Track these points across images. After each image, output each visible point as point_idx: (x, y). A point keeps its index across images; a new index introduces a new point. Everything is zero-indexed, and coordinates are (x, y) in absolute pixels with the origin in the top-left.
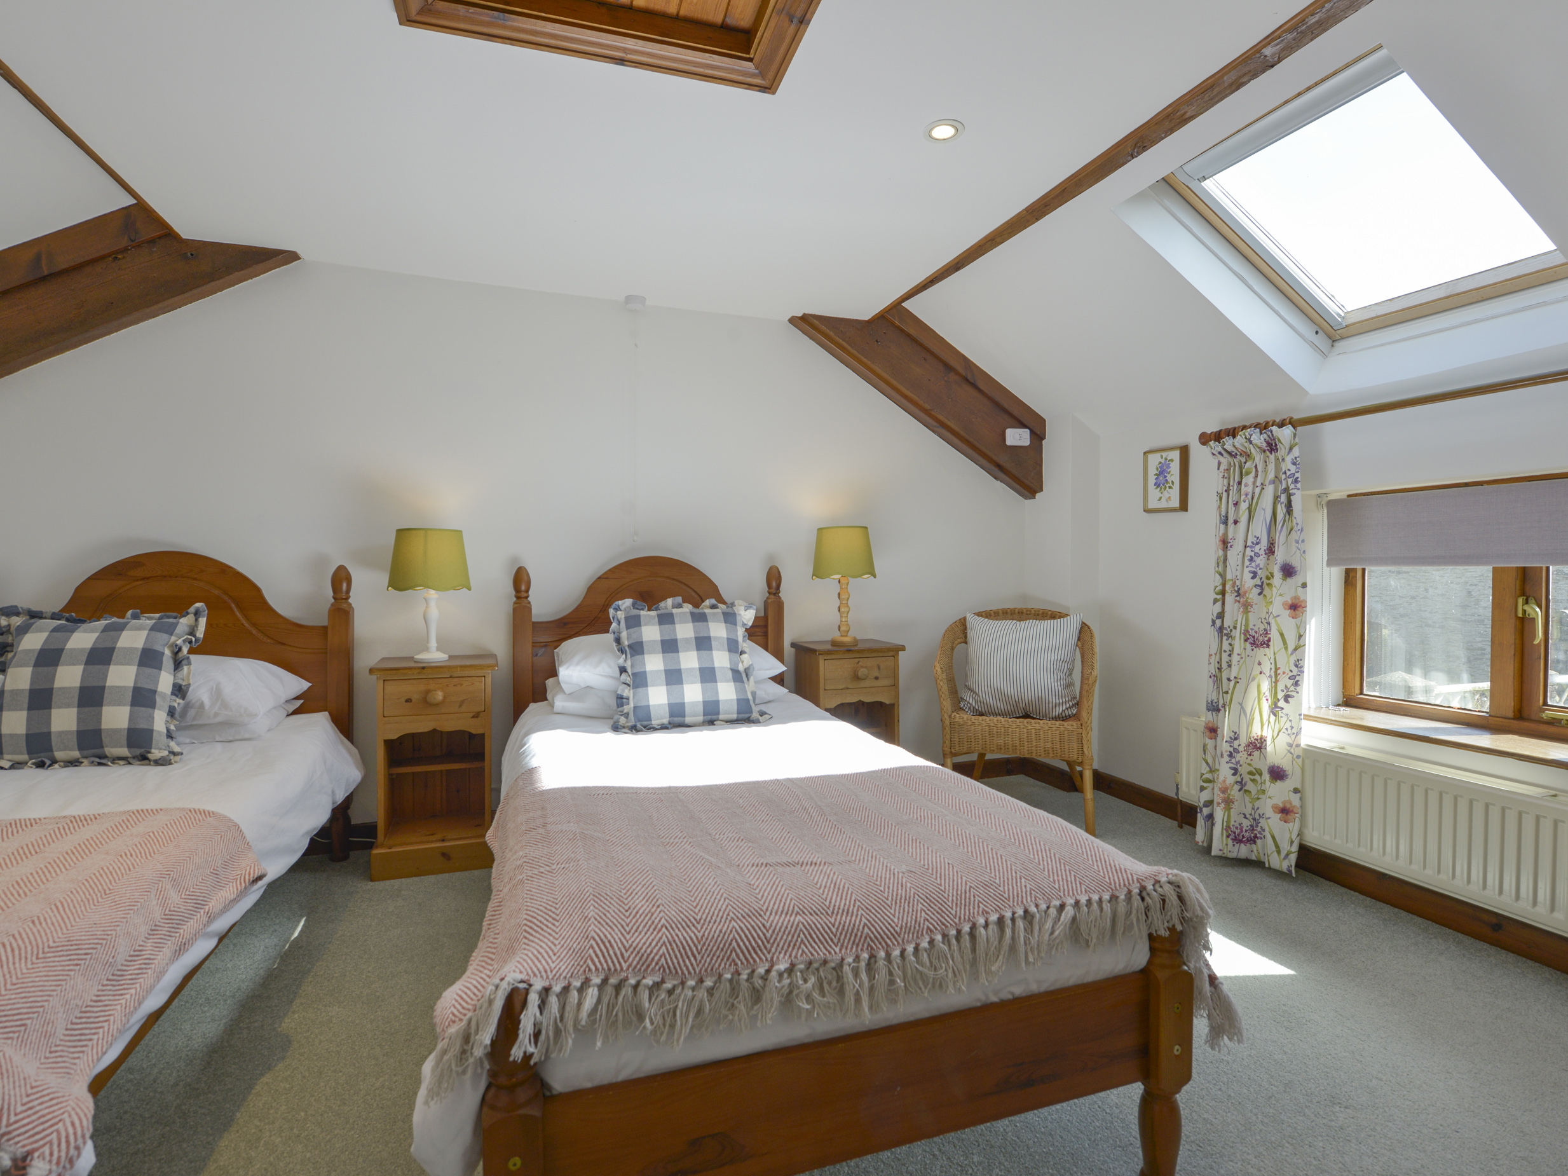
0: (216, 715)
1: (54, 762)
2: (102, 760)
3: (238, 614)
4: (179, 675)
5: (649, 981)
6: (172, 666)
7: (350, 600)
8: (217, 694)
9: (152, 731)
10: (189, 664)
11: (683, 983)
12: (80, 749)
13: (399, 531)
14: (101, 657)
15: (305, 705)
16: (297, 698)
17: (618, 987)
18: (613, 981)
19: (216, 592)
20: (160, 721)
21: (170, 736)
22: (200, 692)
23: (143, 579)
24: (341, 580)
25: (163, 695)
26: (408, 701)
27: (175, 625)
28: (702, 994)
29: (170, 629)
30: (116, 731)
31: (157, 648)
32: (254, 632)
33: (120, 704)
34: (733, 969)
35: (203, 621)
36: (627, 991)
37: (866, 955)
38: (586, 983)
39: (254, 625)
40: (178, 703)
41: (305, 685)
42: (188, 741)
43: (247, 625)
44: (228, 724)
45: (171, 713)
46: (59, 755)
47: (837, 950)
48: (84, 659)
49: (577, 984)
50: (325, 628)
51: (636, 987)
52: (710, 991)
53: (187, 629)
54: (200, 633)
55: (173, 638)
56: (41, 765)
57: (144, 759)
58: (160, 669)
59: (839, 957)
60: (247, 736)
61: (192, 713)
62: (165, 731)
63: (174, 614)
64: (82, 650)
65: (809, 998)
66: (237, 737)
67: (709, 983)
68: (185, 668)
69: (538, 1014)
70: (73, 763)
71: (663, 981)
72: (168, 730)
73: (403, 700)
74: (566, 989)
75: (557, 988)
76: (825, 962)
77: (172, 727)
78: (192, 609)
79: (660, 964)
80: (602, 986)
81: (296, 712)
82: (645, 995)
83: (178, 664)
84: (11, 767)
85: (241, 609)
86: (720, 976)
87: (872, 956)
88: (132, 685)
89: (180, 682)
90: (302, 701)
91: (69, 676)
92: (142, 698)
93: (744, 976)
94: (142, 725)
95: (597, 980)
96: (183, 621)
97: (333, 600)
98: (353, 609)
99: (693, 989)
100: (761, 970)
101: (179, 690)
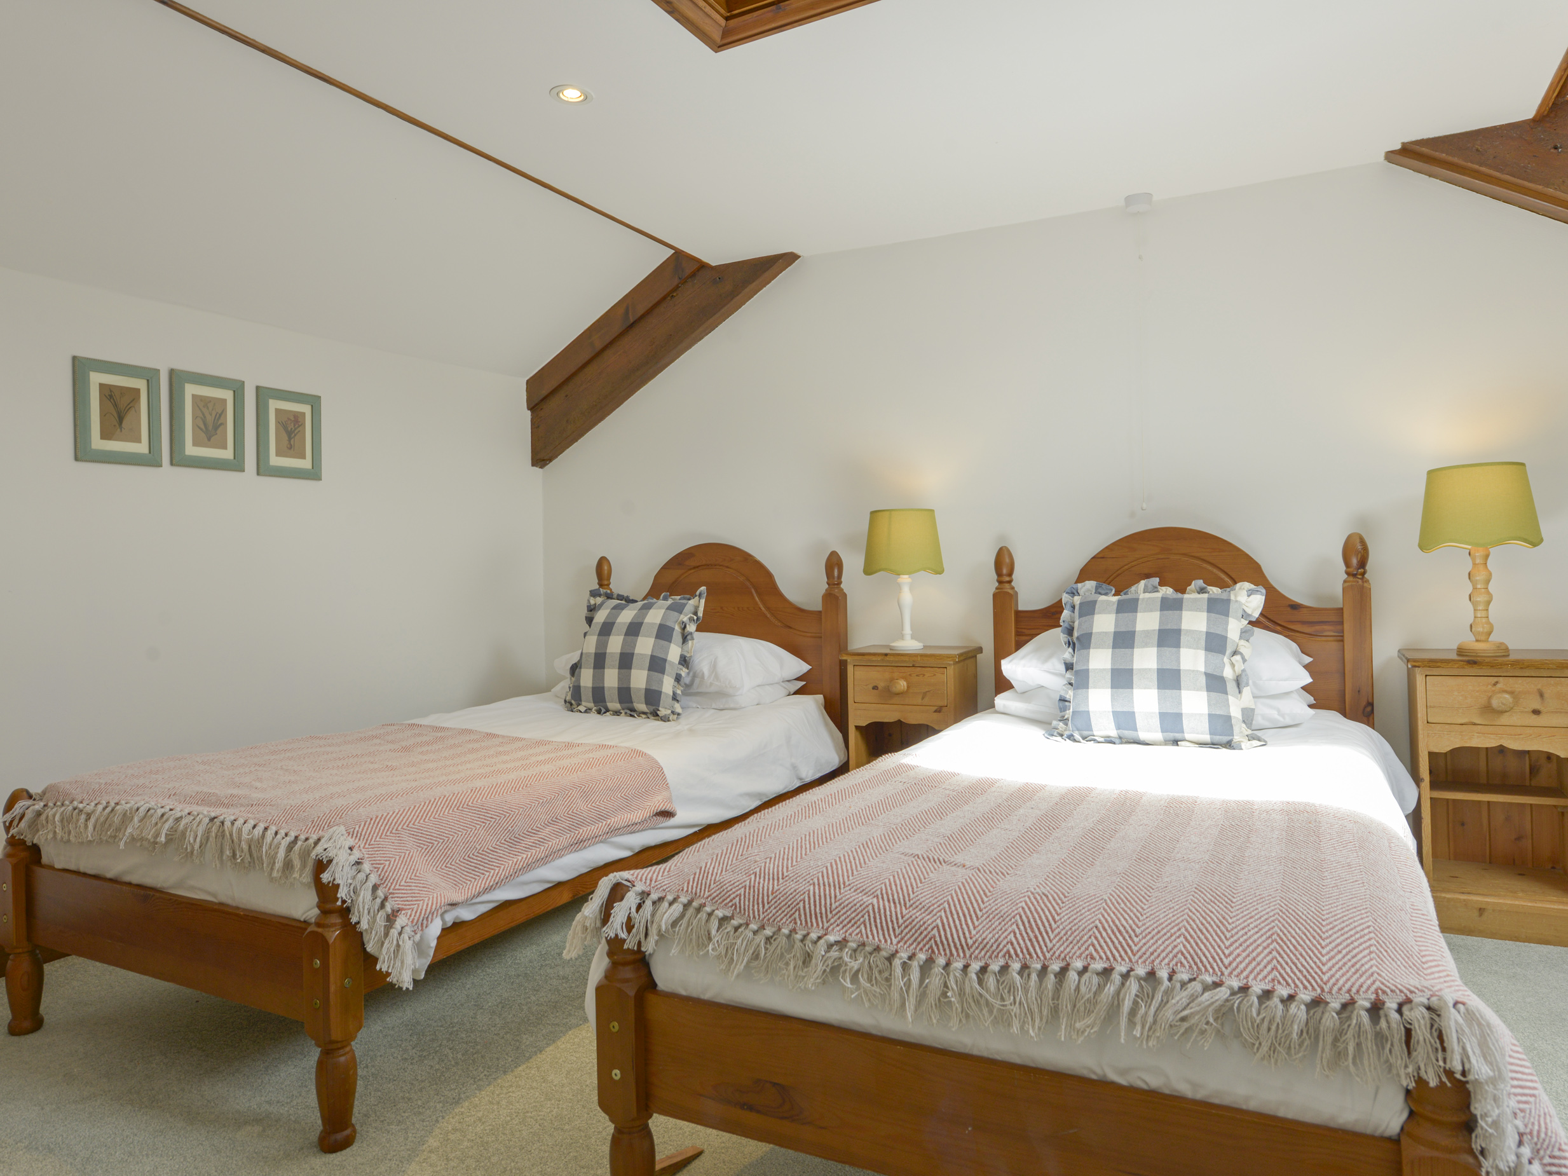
0: (711, 684)
1: (607, 710)
2: (632, 712)
3: (757, 599)
4: (685, 647)
5: (720, 913)
6: (681, 640)
7: (842, 586)
8: (714, 667)
9: (660, 693)
10: (692, 639)
11: (747, 925)
12: (621, 702)
13: (873, 513)
14: (634, 630)
15: (806, 686)
16: (798, 679)
17: (699, 910)
18: (695, 904)
19: (741, 579)
20: (668, 685)
21: (675, 698)
22: (702, 664)
23: (694, 568)
24: (834, 565)
25: (672, 663)
26: (875, 688)
27: (685, 605)
28: (760, 939)
29: (678, 608)
30: (639, 689)
31: (669, 624)
32: (768, 615)
33: (642, 669)
34: (791, 926)
35: (703, 601)
36: (703, 916)
37: (922, 957)
38: (675, 900)
39: (768, 609)
40: (684, 672)
41: (805, 667)
42: (694, 705)
43: (763, 609)
44: (721, 694)
45: (678, 679)
46: (610, 705)
47: (895, 941)
48: (624, 630)
49: (670, 897)
50: (820, 612)
51: (710, 915)
52: (768, 939)
53: (693, 609)
54: (700, 614)
55: (682, 616)
56: (599, 712)
57: (655, 714)
58: (671, 642)
59: (893, 948)
60: (732, 706)
61: (697, 681)
62: (672, 694)
63: (688, 596)
64: (625, 623)
65: (855, 978)
66: (727, 706)
67: (768, 932)
68: (690, 642)
69: (634, 910)
70: (617, 713)
71: (732, 918)
72: (674, 694)
73: (870, 687)
74: (661, 899)
75: (654, 896)
76: (878, 949)
77: (679, 692)
78: (698, 593)
79: (734, 901)
80: (686, 906)
81: (798, 692)
82: (714, 924)
83: (685, 638)
84: (586, 712)
85: (759, 594)
86: (779, 929)
87: (930, 961)
88: (649, 653)
89: (686, 654)
90: (804, 683)
91: (615, 644)
92: (657, 665)
93: (799, 936)
94: (654, 687)
95: (684, 899)
96: (692, 602)
97: (827, 586)
98: (845, 595)
99: (755, 933)
100: (814, 936)
101: (684, 661)
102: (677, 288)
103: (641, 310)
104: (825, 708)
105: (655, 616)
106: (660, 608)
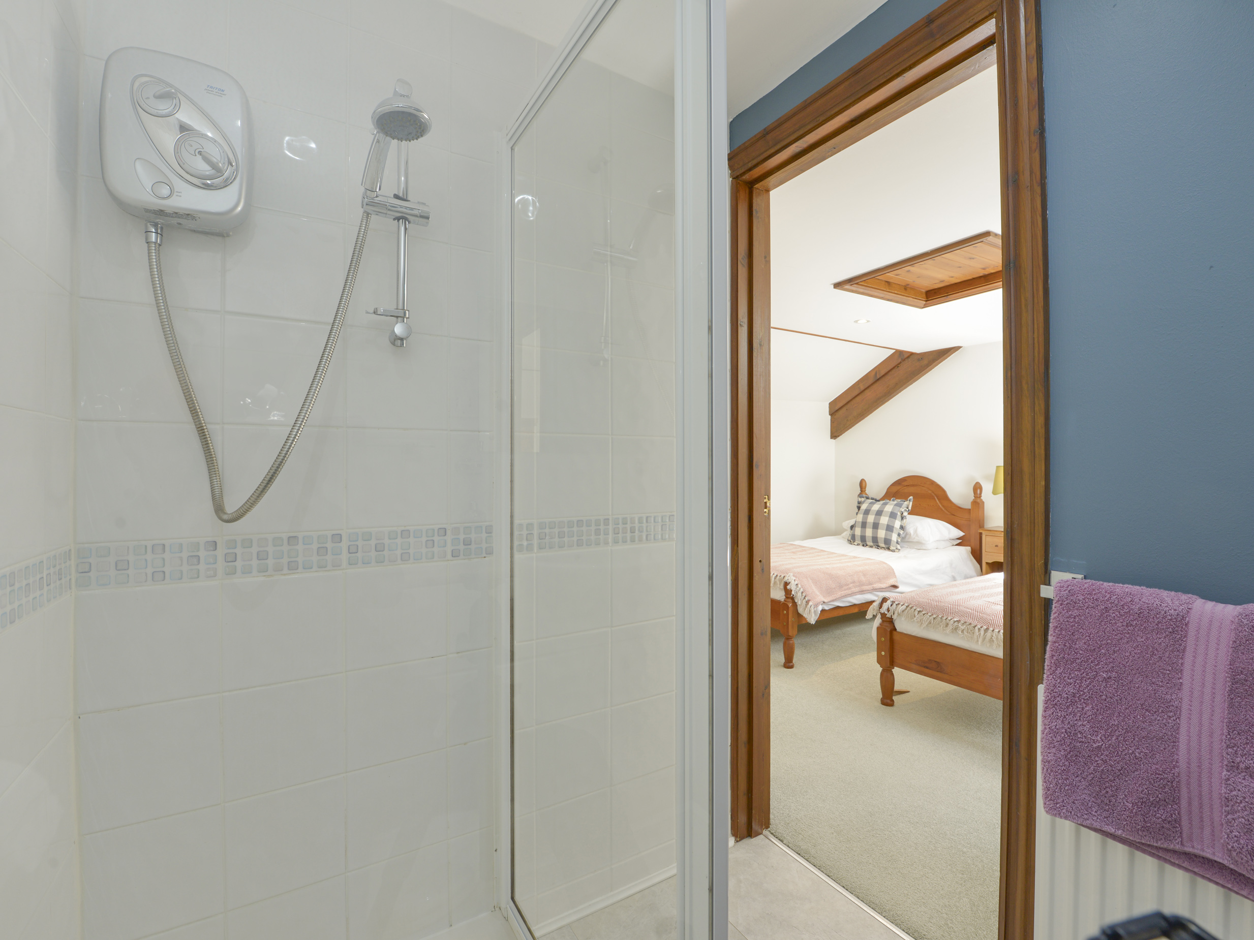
0: (914, 538)
1: (867, 545)
2: (878, 547)
3: (938, 501)
4: (903, 522)
5: (918, 610)
6: (900, 519)
7: (982, 498)
8: (916, 531)
9: (891, 540)
10: (906, 518)
11: (927, 614)
12: (873, 542)
13: (998, 466)
14: (879, 513)
15: (962, 542)
16: (958, 539)
17: (911, 608)
18: (910, 606)
19: (930, 492)
20: (894, 537)
21: (897, 543)
22: (910, 529)
23: (907, 486)
24: (977, 488)
25: (896, 529)
26: (996, 546)
27: (902, 504)
28: (932, 618)
29: (900, 505)
30: (881, 538)
31: (895, 512)
32: (943, 509)
33: (883, 529)
34: (942, 615)
35: (911, 503)
36: (913, 610)
37: (985, 627)
38: (903, 605)
39: (943, 506)
40: (902, 532)
41: (961, 534)
42: (906, 546)
43: (941, 506)
44: (919, 543)
45: (899, 535)
46: (868, 543)
47: (976, 622)
48: (875, 513)
49: (902, 604)
50: (970, 509)
51: (915, 610)
52: (934, 618)
53: (906, 506)
54: (910, 508)
55: (901, 509)
56: (863, 546)
57: (888, 549)
58: (896, 519)
59: (976, 624)
60: (924, 548)
61: (908, 537)
62: (896, 541)
63: (904, 500)
64: (875, 510)
65: (962, 631)
66: (921, 548)
67: (934, 616)
68: (905, 520)
69: (890, 606)
70: (871, 547)
71: (922, 611)
72: (897, 541)
73: (994, 545)
74: (899, 604)
75: (897, 603)
76: (970, 624)
77: (899, 540)
78: (909, 499)
80: (907, 607)
81: (958, 545)
82: (916, 613)
83: (902, 518)
84: (857, 545)
85: (939, 499)
86: (938, 616)
87: (987, 629)
88: (886, 523)
89: (903, 525)
90: (961, 541)
91: (871, 519)
92: (890, 528)
93: (945, 618)
94: (888, 538)
95: (907, 605)
96: (905, 503)
97: (974, 498)
98: (983, 503)
99: (930, 616)
100: (949, 618)
101: (902, 528)
102: (900, 363)
103: (883, 373)
104: (972, 553)
105: (889, 508)
106: (891, 505)
